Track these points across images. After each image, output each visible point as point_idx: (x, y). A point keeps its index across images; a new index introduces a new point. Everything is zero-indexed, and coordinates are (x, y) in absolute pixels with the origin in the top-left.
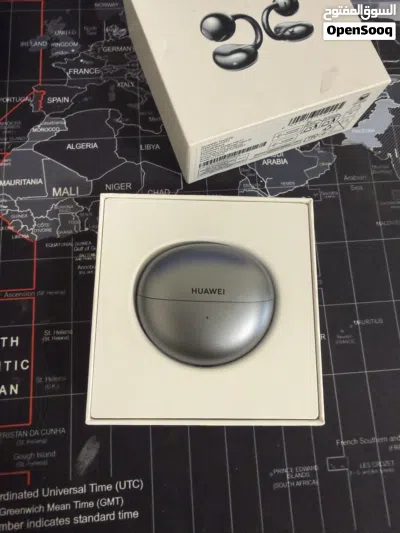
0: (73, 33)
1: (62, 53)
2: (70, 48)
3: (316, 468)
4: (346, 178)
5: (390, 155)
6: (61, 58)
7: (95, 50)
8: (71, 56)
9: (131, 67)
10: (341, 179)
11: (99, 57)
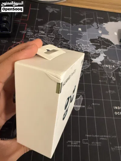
1: (29, 35)
2: (31, 34)
3: (80, 142)
4: (92, 69)
5: (103, 66)
6: (29, 36)
7: (37, 35)
8: (31, 35)
9: (44, 40)
10: (91, 70)
11: (37, 37)
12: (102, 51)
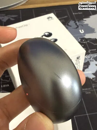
12: (91, 57)
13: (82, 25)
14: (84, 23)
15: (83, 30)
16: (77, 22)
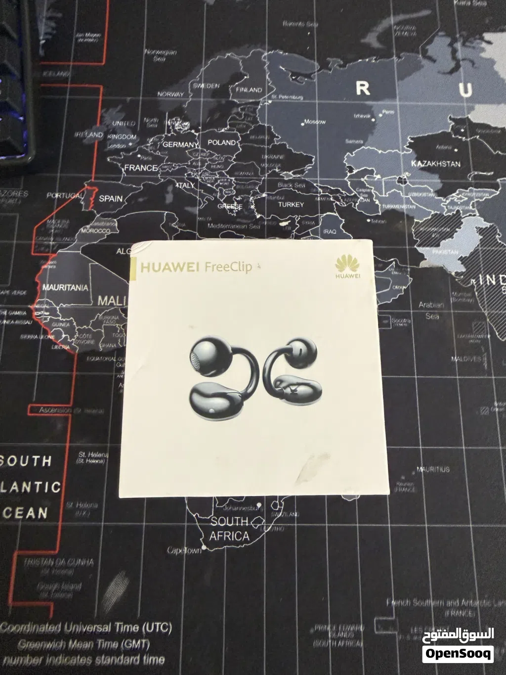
0: (133, 124)
5: (473, 281)
7: (155, 144)
10: (416, 307)
12: (470, 199)
13: (473, 63)
14: (483, 55)
15: (469, 86)
16: (458, 45)
